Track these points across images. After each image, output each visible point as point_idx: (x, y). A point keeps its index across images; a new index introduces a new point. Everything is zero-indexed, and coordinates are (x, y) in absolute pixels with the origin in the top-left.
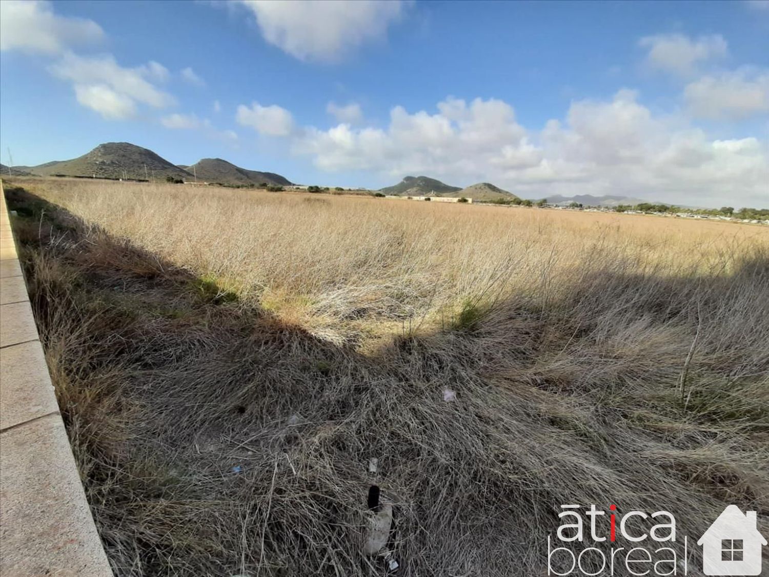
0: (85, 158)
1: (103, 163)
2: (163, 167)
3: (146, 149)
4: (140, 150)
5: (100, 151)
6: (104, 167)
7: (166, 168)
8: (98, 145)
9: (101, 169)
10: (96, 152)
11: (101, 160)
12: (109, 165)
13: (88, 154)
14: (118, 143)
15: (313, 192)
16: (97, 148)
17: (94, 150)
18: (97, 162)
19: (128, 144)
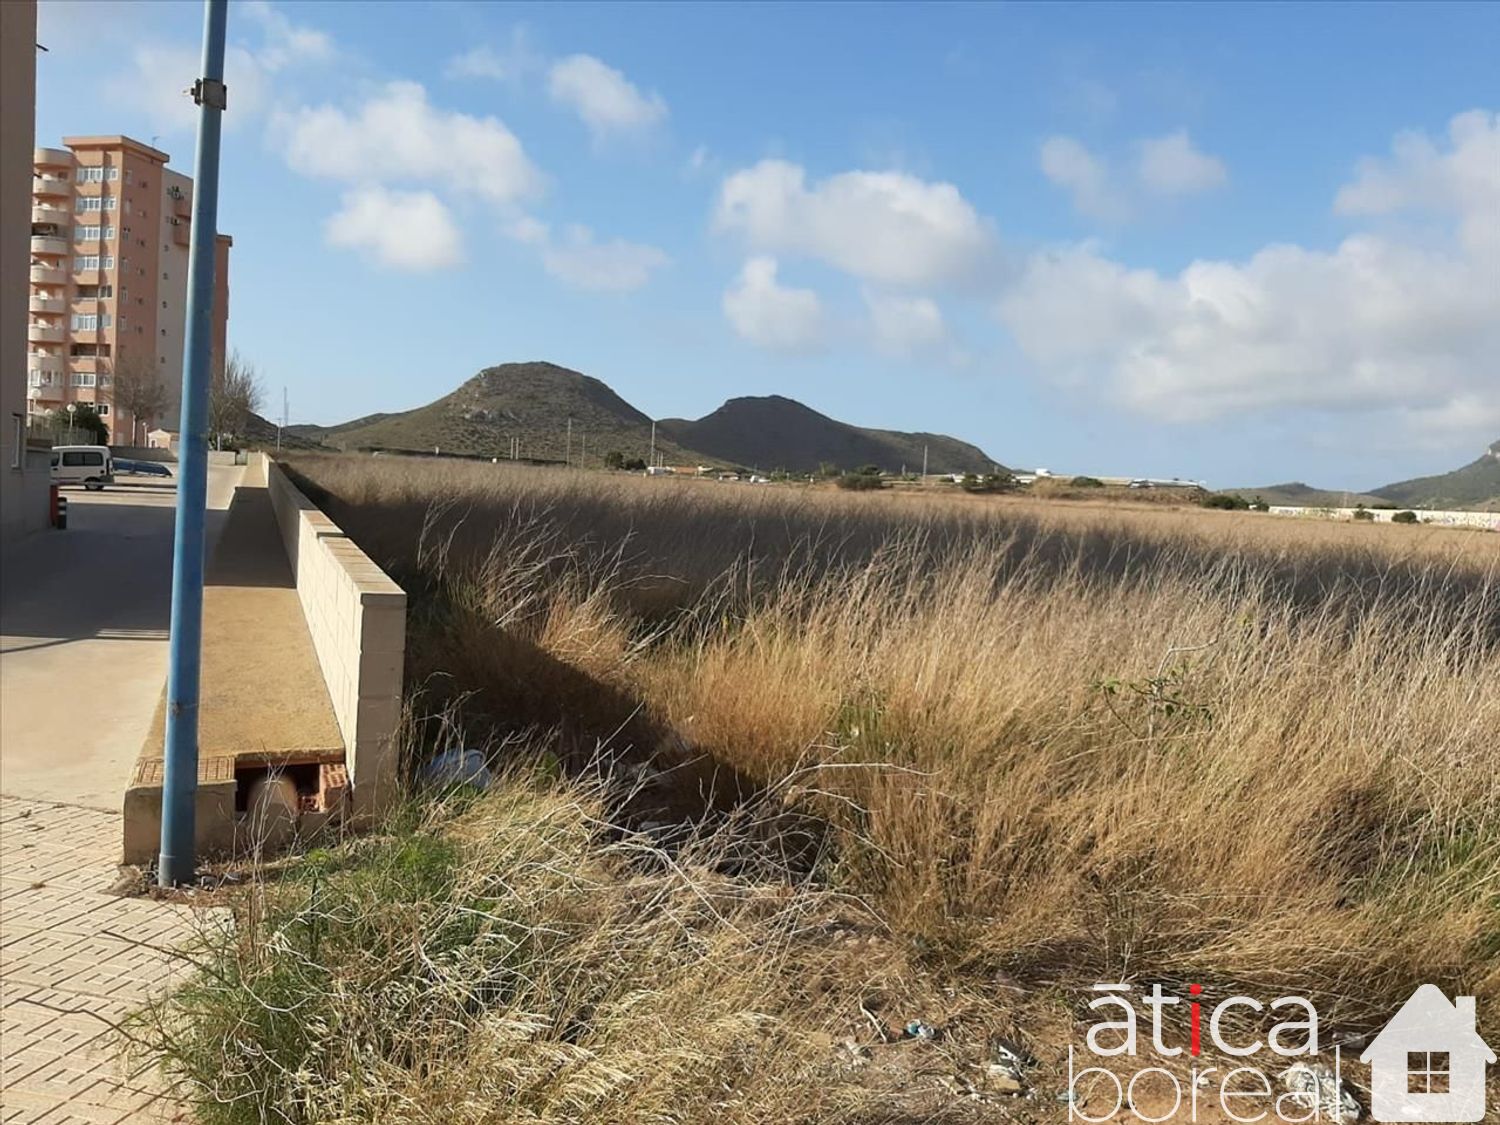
0: (442, 405)
1: (480, 417)
2: (621, 425)
3: (588, 379)
4: (573, 381)
5: (479, 386)
6: (480, 427)
7: (628, 428)
8: (477, 372)
9: (473, 433)
10: (470, 390)
11: (476, 409)
12: (492, 422)
13: (449, 397)
14: (524, 365)
15: (976, 492)
16: (474, 380)
17: (467, 384)
18: (467, 416)
19: (548, 364)
